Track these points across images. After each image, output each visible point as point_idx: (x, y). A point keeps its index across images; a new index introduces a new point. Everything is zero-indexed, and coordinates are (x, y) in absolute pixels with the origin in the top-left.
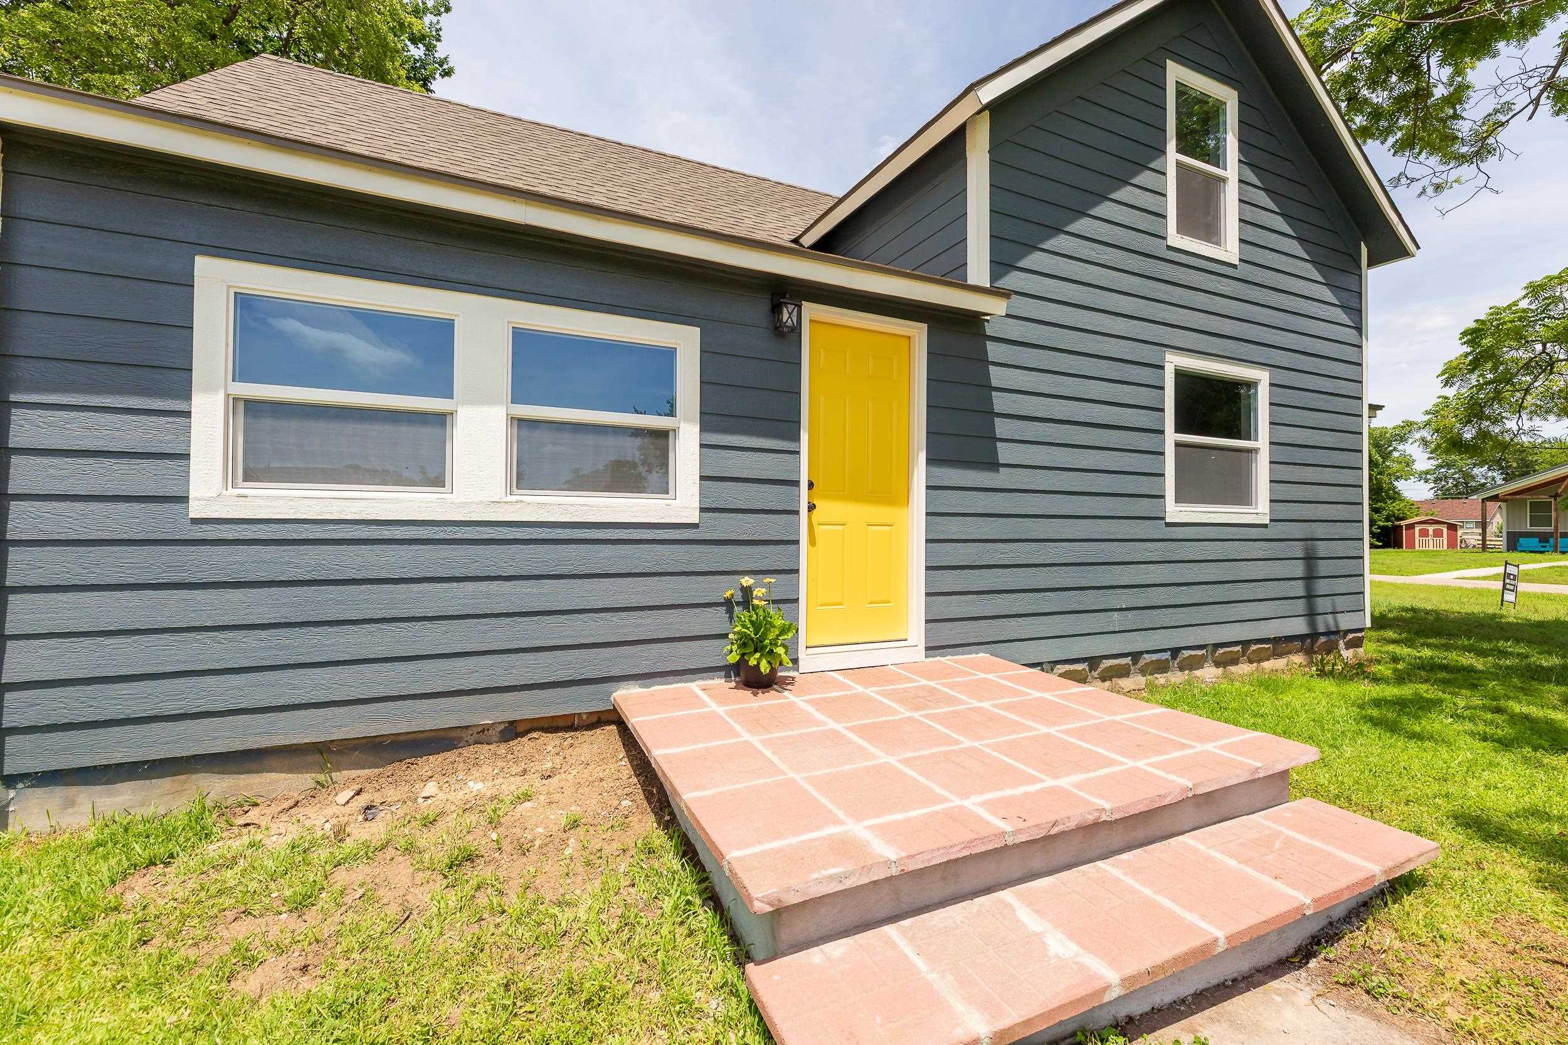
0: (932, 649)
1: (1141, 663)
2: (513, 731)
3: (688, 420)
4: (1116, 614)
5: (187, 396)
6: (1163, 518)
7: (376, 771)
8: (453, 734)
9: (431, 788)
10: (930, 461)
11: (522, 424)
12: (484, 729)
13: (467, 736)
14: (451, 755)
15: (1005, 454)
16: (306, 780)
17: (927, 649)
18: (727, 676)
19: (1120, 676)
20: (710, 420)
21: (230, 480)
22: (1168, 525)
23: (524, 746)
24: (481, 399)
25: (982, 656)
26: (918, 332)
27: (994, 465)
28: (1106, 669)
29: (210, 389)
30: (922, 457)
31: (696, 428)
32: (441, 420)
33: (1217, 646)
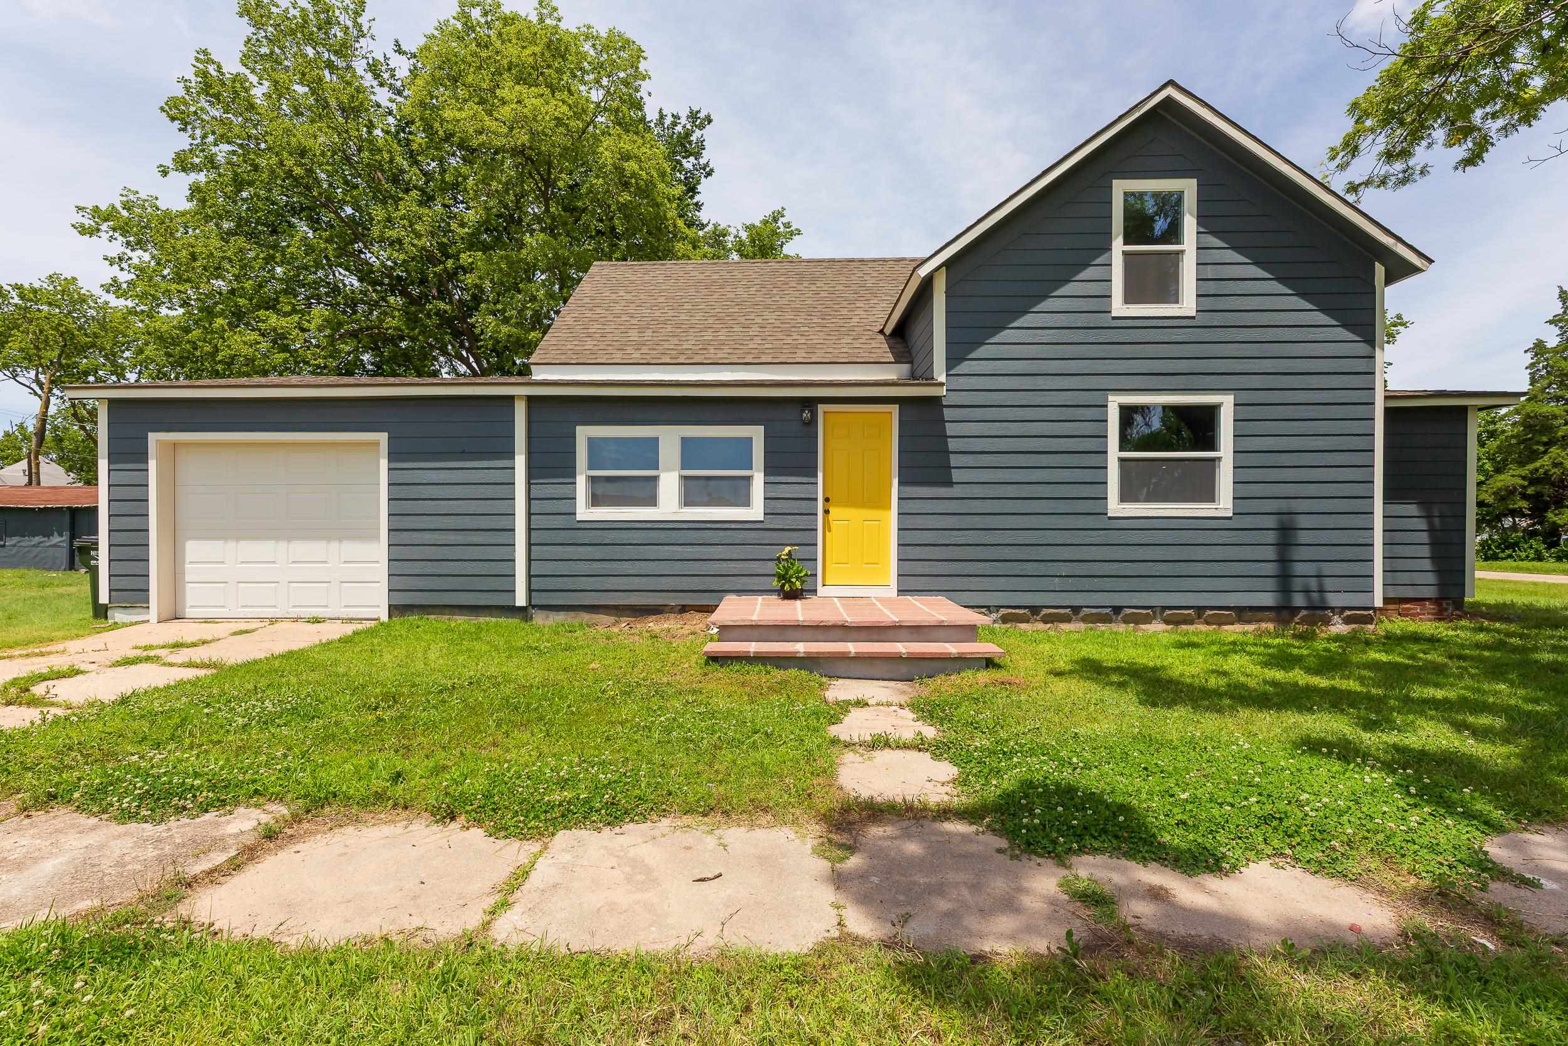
0: (901, 592)
1: (1082, 614)
2: (683, 609)
3: (758, 471)
4: (1057, 579)
5: (575, 477)
6: (1106, 514)
7: (633, 619)
8: (662, 608)
9: (651, 624)
10: (900, 483)
11: (686, 478)
12: (673, 607)
13: (666, 609)
14: (659, 616)
15: (956, 475)
16: (612, 619)
17: (898, 591)
18: (779, 595)
19: (1062, 621)
20: (769, 470)
21: (587, 507)
22: (1110, 518)
23: (687, 615)
24: (669, 470)
25: (941, 599)
26: (895, 409)
27: (950, 483)
28: (1045, 615)
29: (581, 474)
30: (896, 481)
31: (763, 474)
32: (655, 479)
33: (1164, 608)
